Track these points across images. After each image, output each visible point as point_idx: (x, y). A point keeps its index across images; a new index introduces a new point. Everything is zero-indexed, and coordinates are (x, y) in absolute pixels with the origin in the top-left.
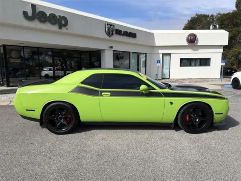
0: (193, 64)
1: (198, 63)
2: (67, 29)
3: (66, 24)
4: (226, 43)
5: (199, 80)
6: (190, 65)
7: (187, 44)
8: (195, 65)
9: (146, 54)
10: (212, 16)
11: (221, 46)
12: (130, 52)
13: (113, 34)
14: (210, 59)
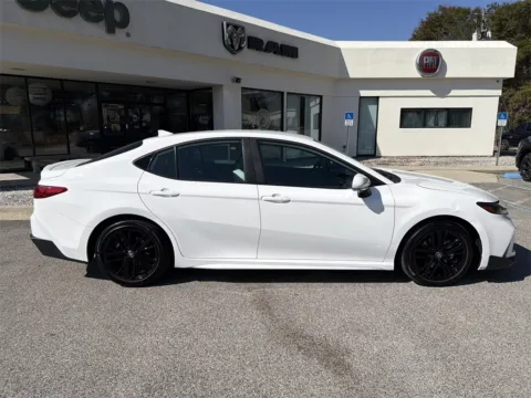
0: (431, 122)
1: (442, 121)
2: (128, 35)
3: (125, 22)
4: (511, 74)
5: (444, 160)
6: (424, 125)
7: (417, 75)
8: (436, 125)
9: (321, 97)
10: (478, 10)
11: (497, 80)
12: (282, 93)
13: (240, 48)
14: (470, 110)
